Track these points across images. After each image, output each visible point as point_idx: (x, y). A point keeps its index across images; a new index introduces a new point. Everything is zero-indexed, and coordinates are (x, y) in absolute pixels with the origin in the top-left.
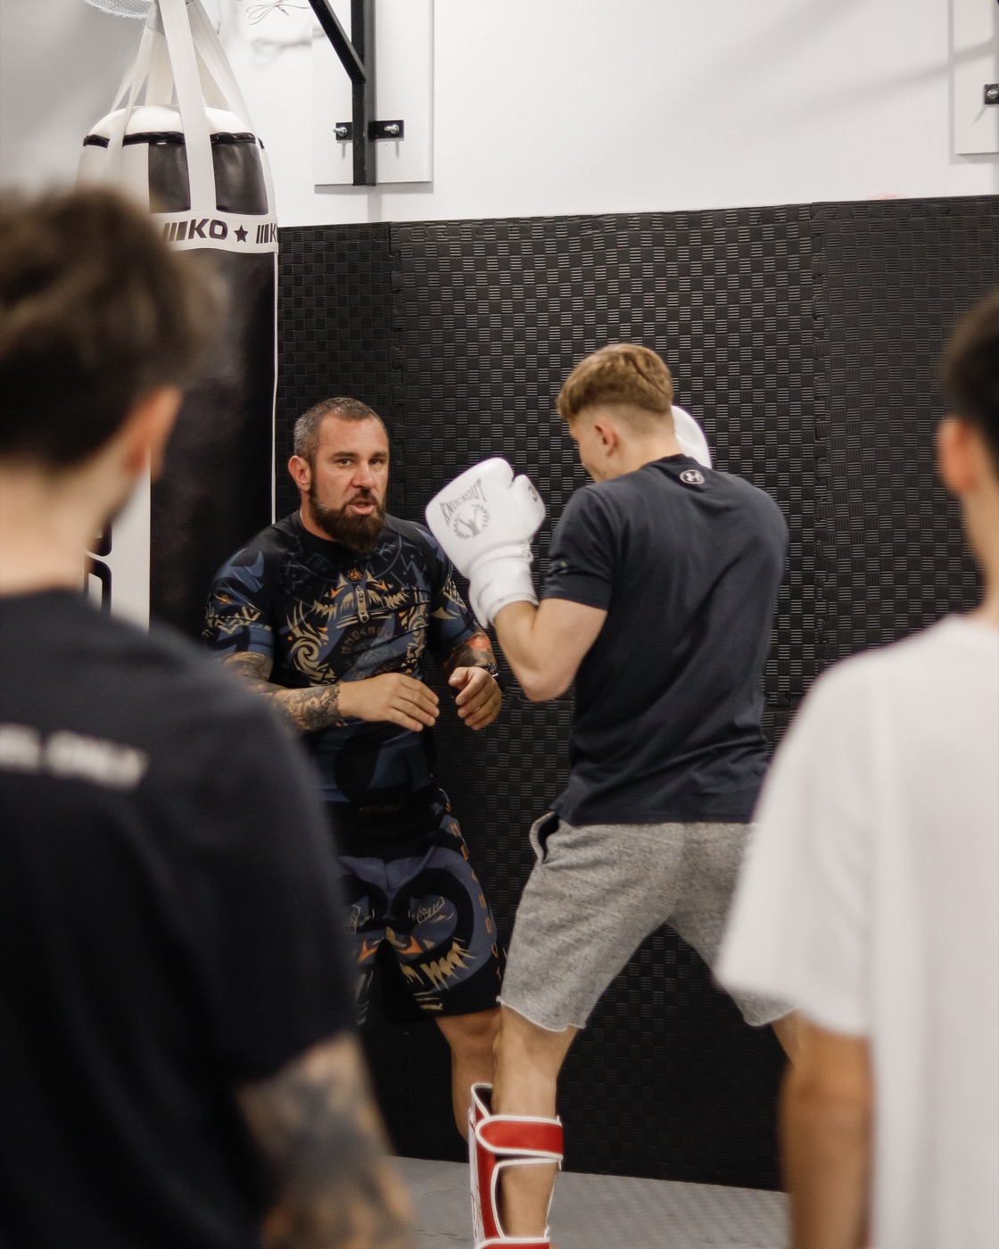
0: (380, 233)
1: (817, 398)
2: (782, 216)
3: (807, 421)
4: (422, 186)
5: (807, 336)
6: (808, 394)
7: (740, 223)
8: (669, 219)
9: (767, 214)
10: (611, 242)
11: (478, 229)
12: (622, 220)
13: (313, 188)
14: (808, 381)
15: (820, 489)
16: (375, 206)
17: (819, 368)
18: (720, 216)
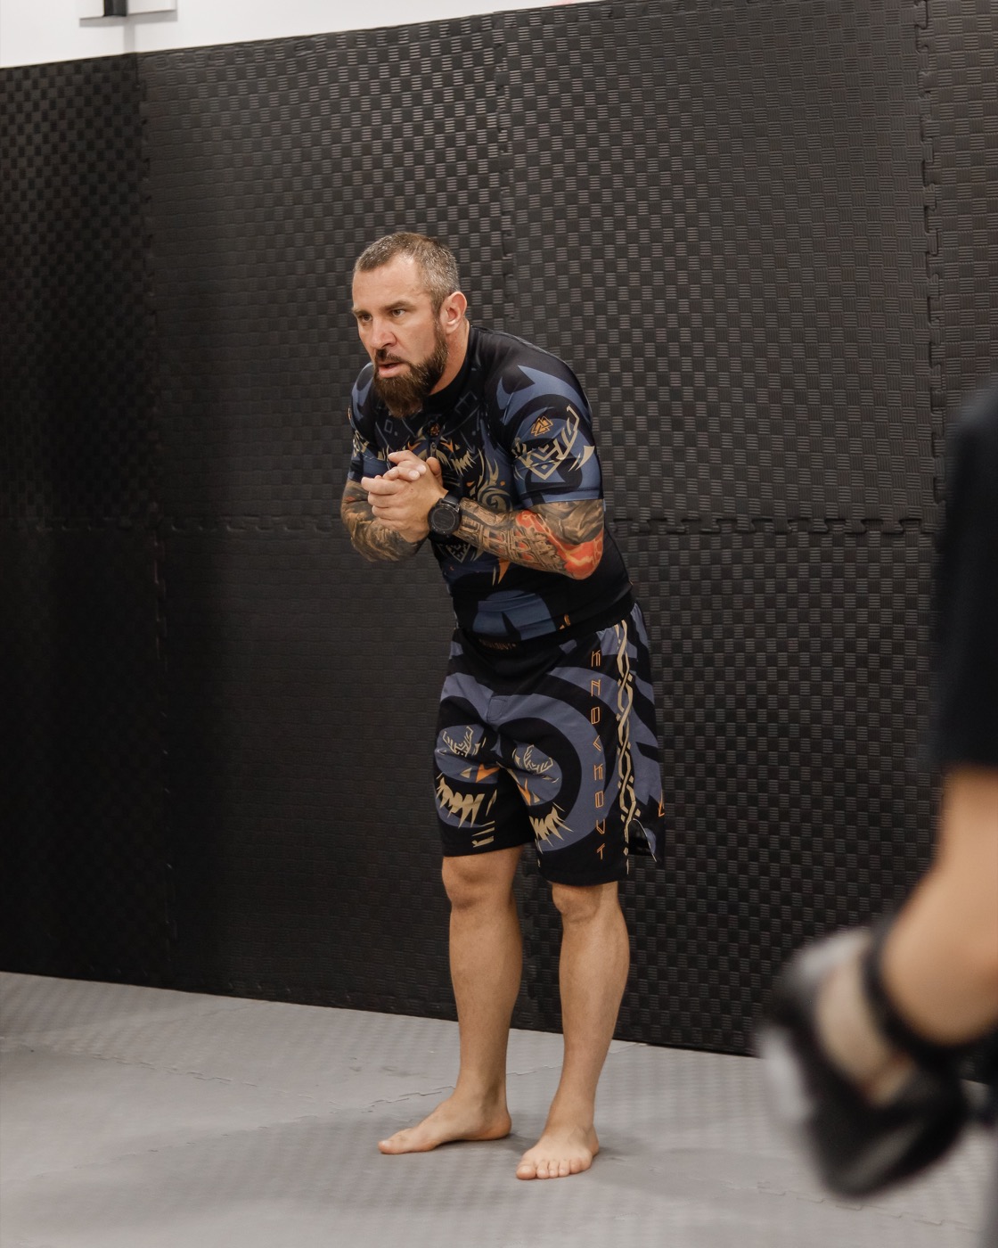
0: (130, 62)
1: (503, 213)
2: (467, 27)
3: (496, 238)
4: (166, 15)
5: (493, 150)
6: (495, 209)
7: (432, 37)
8: (370, 36)
9: (455, 26)
10: (322, 62)
11: (210, 55)
12: (331, 39)
13: (77, 22)
14: (495, 196)
15: (509, 307)
16: (130, 37)
17: (503, 182)
18: (414, 30)
